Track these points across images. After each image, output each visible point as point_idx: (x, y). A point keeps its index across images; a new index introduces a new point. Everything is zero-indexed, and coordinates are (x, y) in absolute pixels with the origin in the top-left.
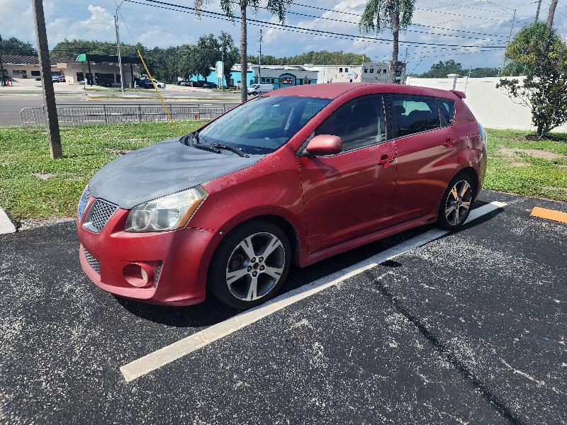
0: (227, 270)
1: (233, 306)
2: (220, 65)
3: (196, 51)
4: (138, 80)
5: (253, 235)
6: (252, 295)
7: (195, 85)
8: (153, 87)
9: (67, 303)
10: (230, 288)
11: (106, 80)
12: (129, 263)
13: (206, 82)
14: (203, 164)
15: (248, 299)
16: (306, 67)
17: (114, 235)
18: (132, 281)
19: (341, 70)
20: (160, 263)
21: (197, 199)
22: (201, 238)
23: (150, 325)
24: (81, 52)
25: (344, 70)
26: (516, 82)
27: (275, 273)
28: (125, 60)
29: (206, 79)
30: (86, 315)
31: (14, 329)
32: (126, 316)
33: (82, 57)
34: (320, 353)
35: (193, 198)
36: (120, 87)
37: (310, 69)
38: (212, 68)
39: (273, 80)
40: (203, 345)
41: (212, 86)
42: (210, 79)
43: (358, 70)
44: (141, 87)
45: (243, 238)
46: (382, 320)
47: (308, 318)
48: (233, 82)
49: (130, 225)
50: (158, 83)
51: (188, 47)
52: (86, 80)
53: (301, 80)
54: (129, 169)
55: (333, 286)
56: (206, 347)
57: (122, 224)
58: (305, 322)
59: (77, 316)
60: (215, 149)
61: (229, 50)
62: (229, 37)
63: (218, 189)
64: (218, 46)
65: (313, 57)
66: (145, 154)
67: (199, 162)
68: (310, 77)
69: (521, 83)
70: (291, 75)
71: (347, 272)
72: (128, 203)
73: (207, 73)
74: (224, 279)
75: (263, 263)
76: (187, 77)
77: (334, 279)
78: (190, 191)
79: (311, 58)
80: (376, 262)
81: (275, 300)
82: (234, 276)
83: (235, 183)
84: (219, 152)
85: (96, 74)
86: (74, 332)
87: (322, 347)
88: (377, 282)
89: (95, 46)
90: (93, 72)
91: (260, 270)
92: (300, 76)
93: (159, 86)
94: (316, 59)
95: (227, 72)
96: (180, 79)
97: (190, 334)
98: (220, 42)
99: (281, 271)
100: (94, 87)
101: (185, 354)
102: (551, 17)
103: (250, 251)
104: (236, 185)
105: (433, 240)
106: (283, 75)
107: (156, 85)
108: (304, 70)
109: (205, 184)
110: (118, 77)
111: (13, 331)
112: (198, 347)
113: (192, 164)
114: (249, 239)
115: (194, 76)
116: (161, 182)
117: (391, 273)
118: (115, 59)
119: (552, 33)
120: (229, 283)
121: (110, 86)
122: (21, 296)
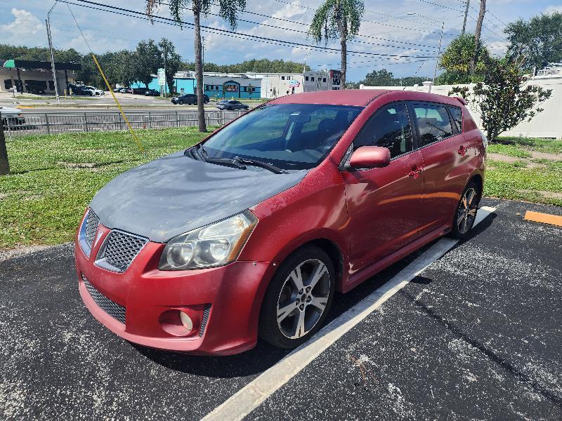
0: (278, 307)
1: (283, 346)
2: (162, 72)
3: (134, 57)
4: (73, 87)
5: (302, 264)
6: (301, 330)
7: (137, 92)
8: (90, 94)
9: (73, 357)
10: (280, 327)
11: (38, 88)
12: (168, 308)
13: (147, 89)
14: (238, 183)
15: (296, 336)
16: (248, 74)
17: (146, 276)
18: (170, 330)
19: (283, 78)
20: (207, 306)
21: (247, 226)
22: (254, 273)
23: (188, 379)
24: (8, 57)
25: (286, 78)
26: (467, 90)
27: (320, 303)
28: (58, 66)
29: (147, 86)
30: (104, 372)
31: (15, 400)
32: (154, 370)
33: (10, 63)
34: (400, 397)
35: (242, 224)
36: (54, 94)
37: (253, 77)
38: (154, 75)
39: (217, 88)
40: (262, 400)
41: (155, 94)
42: (151, 86)
43: (299, 78)
44: (77, 94)
45: (293, 268)
46: (445, 349)
47: (367, 352)
48: (176, 90)
49: (165, 261)
50: (96, 91)
51: (126, 53)
52: (15, 87)
53: (245, 87)
54: (140, 190)
55: (375, 311)
56: (267, 402)
57: (157, 260)
58: (364, 358)
59: (92, 374)
60: (238, 164)
61: (170, 57)
62: (170, 43)
63: (269, 213)
64: (159, 53)
65: (255, 65)
66: (151, 173)
67: (229, 181)
68: (254, 85)
69: (471, 91)
70: (235, 82)
71: (383, 294)
72: (162, 234)
73: (148, 80)
74: (275, 317)
75: (310, 294)
76: (127, 84)
77: (373, 302)
78: (237, 217)
79: (252, 66)
80: (405, 279)
81: (320, 333)
82: (284, 312)
83: (284, 205)
84: (245, 168)
85: (26, 81)
86: (95, 397)
87: (399, 390)
88: (418, 303)
89: (23, 51)
90: (23, 80)
91: (307, 301)
92: (244, 83)
93: (97, 94)
94: (258, 66)
95: (170, 79)
96: (118, 86)
97: (241, 386)
98: (160, 49)
99: (325, 300)
100: (25, 95)
101: (245, 415)
102: (479, 30)
103: (298, 282)
104: (286, 207)
105: (449, 251)
106: (227, 82)
107: (94, 92)
108: (247, 78)
109: (253, 208)
110: (52, 83)
111: (15, 404)
112: (257, 403)
113: (224, 184)
114: (298, 269)
115: (134, 83)
116: (196, 207)
117: (425, 290)
118: (48, 65)
119: (479, 44)
120: (279, 320)
121: (43, 93)
122: (11, 354)
